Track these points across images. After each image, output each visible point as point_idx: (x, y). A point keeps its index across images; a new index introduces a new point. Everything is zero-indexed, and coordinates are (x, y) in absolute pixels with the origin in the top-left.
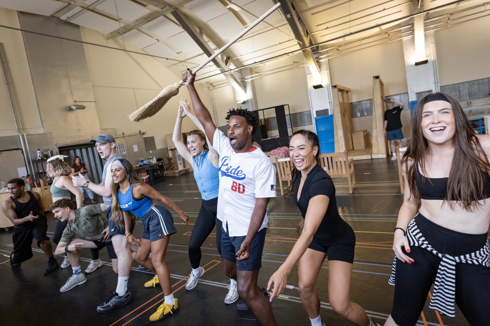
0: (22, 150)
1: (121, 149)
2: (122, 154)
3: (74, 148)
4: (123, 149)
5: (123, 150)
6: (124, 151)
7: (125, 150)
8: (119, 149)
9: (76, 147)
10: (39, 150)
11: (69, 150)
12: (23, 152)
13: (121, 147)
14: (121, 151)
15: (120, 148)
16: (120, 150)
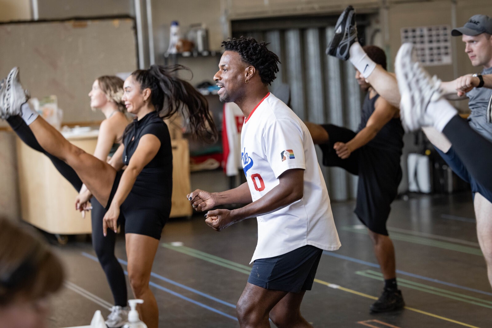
0: (134, 19)
1: (435, 45)
2: (436, 63)
3: (282, 25)
4: (442, 44)
5: (443, 51)
6: (447, 54)
7: (449, 50)
8: (427, 45)
9: (288, 24)
10: (176, 24)
11: (264, 32)
12: (135, 28)
13: (438, 35)
14: (435, 51)
15: (431, 42)
16: (431, 49)
